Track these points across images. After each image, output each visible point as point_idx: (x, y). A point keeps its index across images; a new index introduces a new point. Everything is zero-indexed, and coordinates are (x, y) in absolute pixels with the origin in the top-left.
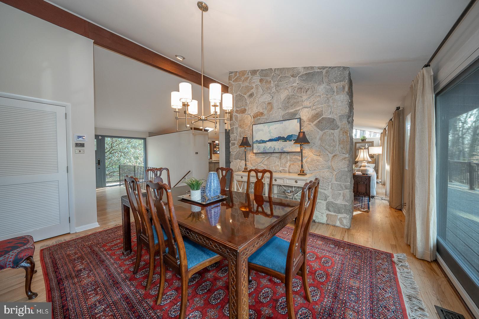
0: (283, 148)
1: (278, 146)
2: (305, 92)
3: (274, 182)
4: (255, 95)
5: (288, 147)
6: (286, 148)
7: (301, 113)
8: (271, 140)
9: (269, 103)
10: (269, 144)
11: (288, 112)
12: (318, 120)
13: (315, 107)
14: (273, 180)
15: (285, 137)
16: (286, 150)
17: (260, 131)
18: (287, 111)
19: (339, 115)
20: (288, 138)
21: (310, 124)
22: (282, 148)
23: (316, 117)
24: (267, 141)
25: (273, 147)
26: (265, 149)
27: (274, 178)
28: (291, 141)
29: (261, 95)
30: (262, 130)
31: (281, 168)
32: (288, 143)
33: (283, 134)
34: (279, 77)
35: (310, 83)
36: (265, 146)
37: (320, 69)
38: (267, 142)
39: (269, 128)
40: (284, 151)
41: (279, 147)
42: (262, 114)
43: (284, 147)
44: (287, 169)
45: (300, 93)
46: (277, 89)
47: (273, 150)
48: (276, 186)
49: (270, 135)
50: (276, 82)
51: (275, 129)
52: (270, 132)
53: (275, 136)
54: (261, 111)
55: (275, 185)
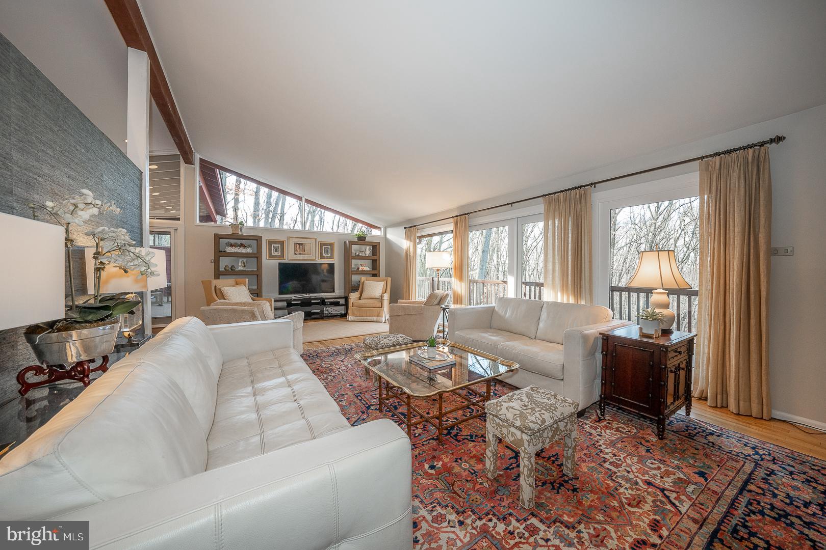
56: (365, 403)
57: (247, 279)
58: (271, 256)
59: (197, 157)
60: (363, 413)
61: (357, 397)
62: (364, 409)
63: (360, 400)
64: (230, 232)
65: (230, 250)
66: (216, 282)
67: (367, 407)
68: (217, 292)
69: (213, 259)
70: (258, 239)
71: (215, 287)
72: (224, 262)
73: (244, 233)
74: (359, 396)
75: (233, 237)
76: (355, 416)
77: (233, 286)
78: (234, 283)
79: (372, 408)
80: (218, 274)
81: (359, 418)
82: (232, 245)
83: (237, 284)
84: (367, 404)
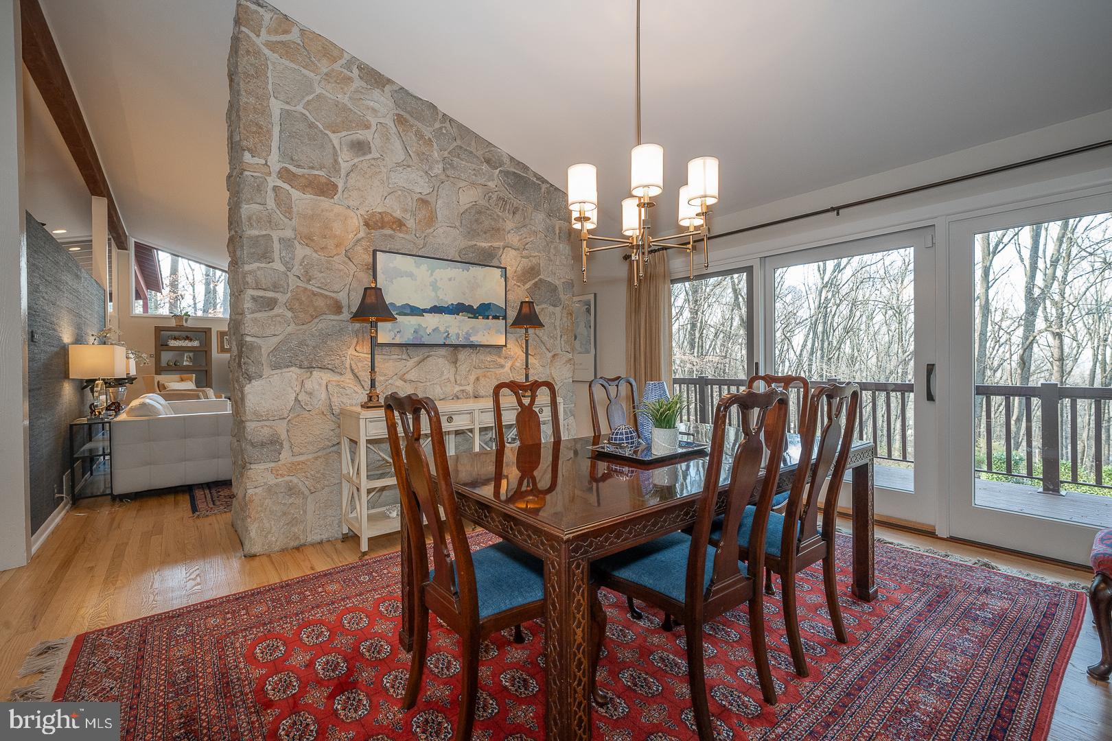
0: (468, 335)
1: (457, 327)
2: (511, 212)
3: (446, 427)
4: (375, 154)
5: (481, 332)
6: (475, 335)
7: (503, 257)
8: (436, 310)
9: (424, 202)
10: (431, 321)
11: (476, 245)
12: (533, 282)
13: (526, 252)
14: (443, 419)
15: (475, 308)
16: (476, 339)
17: (402, 277)
18: (474, 243)
19: (563, 280)
20: (483, 311)
21: (519, 286)
22: (467, 333)
23: (529, 273)
24: (425, 311)
25: (442, 329)
26: (421, 333)
27: (443, 415)
28: (488, 318)
29: (398, 165)
30: (411, 275)
31: (457, 388)
32: (481, 322)
33: (470, 299)
34: (455, 144)
35: (520, 198)
36: (420, 325)
37: (538, 179)
38: (427, 312)
39: (432, 275)
40: (472, 342)
41: (460, 332)
42: (400, 224)
43: (471, 331)
44: (470, 389)
45: (502, 209)
46: (448, 173)
47: (445, 339)
48: (452, 437)
49: (436, 293)
50: (446, 152)
51: (450, 280)
52: (434, 286)
53: (450, 299)
54: (398, 214)
55: (449, 433)
57: (194, 375)
58: (223, 350)
59: (132, 242)
64: (173, 323)
65: (173, 343)
66: (158, 378)
68: (160, 386)
69: (154, 353)
70: (207, 332)
71: (158, 382)
72: (166, 357)
73: (190, 324)
75: (178, 329)
77: (178, 382)
78: (179, 379)
80: (159, 370)
82: (175, 339)
83: (182, 380)
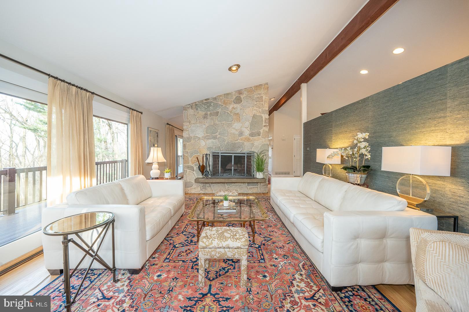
56: (260, 251)
60: (264, 244)
61: (264, 259)
62: (262, 247)
63: (262, 254)
67: (261, 248)
74: (262, 259)
76: (269, 244)
79: (257, 246)
81: (267, 241)
84: (259, 250)
